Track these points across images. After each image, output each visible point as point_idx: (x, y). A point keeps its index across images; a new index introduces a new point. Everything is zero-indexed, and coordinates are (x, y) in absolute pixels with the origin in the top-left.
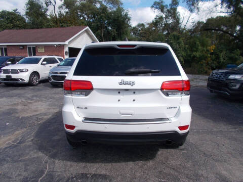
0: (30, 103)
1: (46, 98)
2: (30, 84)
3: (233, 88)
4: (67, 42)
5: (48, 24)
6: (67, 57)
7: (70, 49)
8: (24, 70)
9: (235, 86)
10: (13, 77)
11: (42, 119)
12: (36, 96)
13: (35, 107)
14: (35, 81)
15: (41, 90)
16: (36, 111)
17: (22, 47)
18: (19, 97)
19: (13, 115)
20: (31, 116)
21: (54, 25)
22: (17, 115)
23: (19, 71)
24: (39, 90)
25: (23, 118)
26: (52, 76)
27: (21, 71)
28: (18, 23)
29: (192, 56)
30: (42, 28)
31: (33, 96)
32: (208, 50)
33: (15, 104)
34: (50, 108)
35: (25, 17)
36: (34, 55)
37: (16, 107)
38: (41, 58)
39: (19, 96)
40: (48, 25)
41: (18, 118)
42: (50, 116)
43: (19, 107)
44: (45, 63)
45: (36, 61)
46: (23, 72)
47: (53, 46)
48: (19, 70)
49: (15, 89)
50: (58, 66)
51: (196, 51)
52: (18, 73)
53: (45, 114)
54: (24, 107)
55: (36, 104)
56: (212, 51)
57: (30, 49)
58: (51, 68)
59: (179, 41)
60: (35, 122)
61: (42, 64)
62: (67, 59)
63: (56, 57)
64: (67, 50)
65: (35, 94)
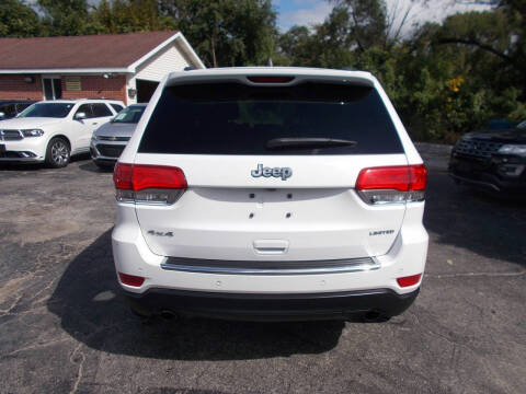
0: (47, 209)
1: (83, 197)
2: (48, 164)
3: (508, 174)
4: (131, 69)
5: (89, 25)
6: (132, 101)
7: (140, 83)
8: (34, 133)
9: (513, 170)
10: (8, 149)
11: (72, 249)
12: (61, 192)
13: (58, 219)
14: (60, 158)
15: (74, 178)
16: (59, 228)
17: (29, 79)
18: (22, 194)
19: (5, 238)
20: (47, 241)
21: (102, 27)
22: (15, 239)
23: (21, 134)
24: (67, 177)
25: (28, 245)
26: (98, 146)
27: (28, 133)
28: (21, 23)
29: (411, 100)
30: (75, 34)
31: (54, 194)
32: (446, 88)
33: (12, 212)
34: (92, 221)
35: (36, 9)
36: (59, 97)
37: (14, 220)
38: (73, 105)
39: (22, 191)
40: (88, 29)
41: (17, 245)
42: (93, 240)
43: (21, 220)
44: (82, 115)
45: (61, 112)
46: (32, 135)
47: (100, 76)
48: (24, 131)
49: (14, 176)
50: (113, 122)
51: (421, 90)
52: (21, 138)
53: (81, 236)
54: (32, 218)
55: (61, 211)
56: (456, 90)
57: (47, 82)
58: (96, 127)
59: (383, 67)
60: (57, 256)
61: (75, 118)
62: (132, 107)
63: (107, 103)
64: (132, 85)
65: (60, 187)
